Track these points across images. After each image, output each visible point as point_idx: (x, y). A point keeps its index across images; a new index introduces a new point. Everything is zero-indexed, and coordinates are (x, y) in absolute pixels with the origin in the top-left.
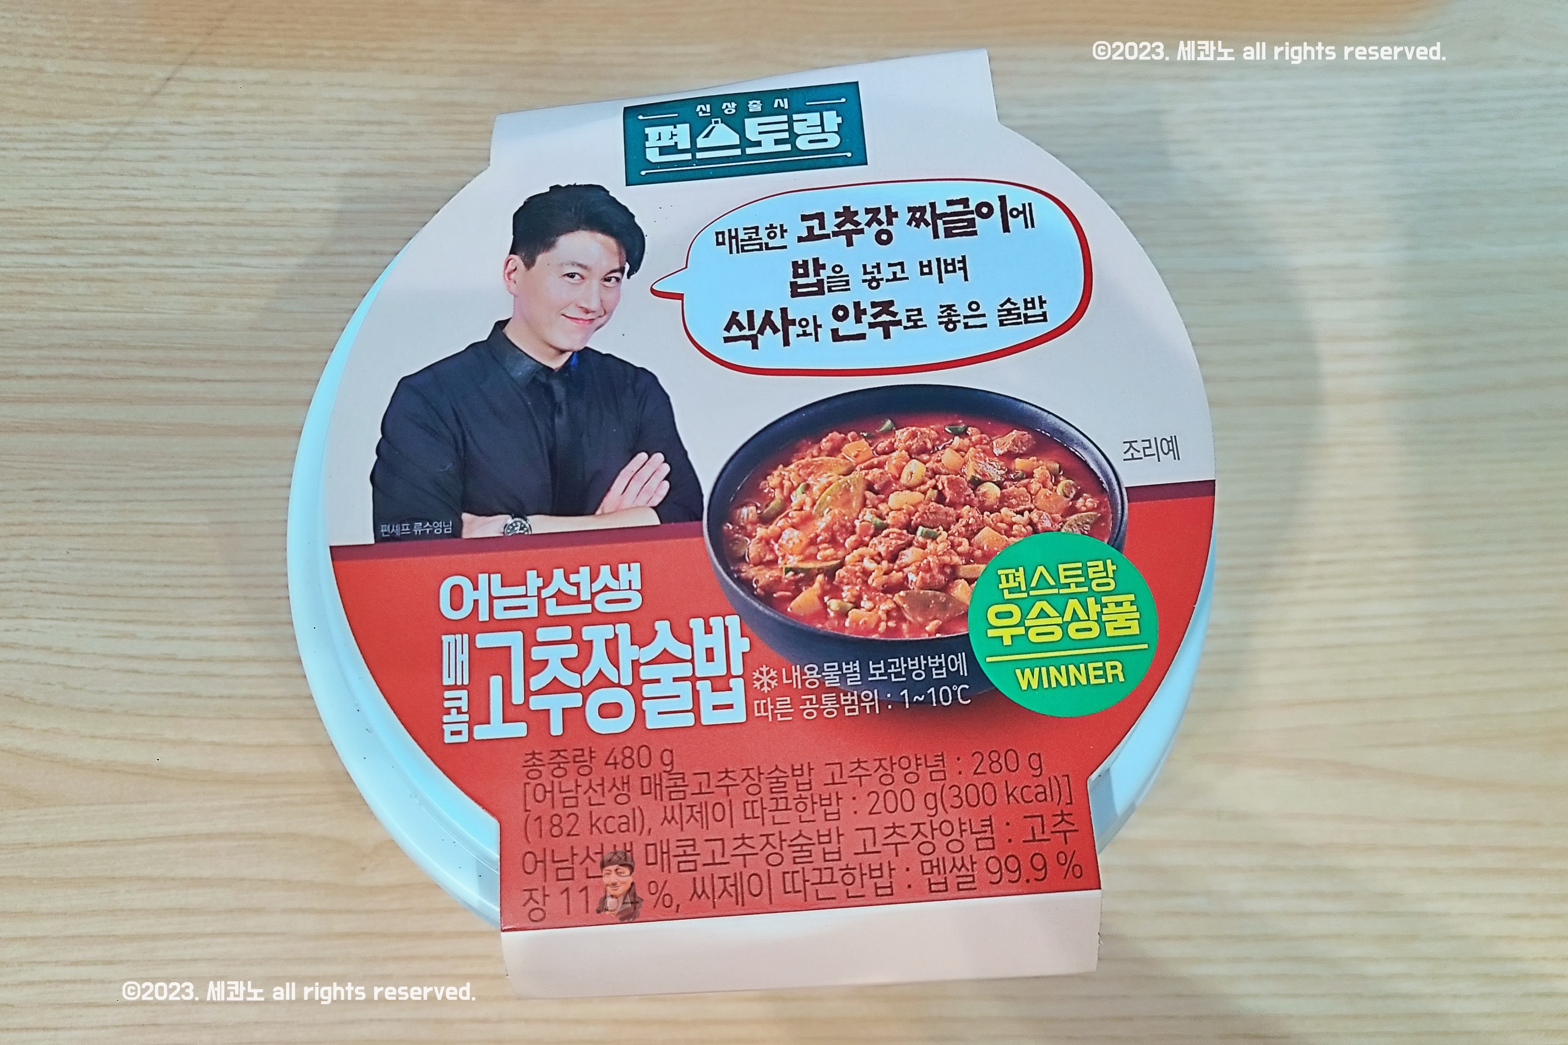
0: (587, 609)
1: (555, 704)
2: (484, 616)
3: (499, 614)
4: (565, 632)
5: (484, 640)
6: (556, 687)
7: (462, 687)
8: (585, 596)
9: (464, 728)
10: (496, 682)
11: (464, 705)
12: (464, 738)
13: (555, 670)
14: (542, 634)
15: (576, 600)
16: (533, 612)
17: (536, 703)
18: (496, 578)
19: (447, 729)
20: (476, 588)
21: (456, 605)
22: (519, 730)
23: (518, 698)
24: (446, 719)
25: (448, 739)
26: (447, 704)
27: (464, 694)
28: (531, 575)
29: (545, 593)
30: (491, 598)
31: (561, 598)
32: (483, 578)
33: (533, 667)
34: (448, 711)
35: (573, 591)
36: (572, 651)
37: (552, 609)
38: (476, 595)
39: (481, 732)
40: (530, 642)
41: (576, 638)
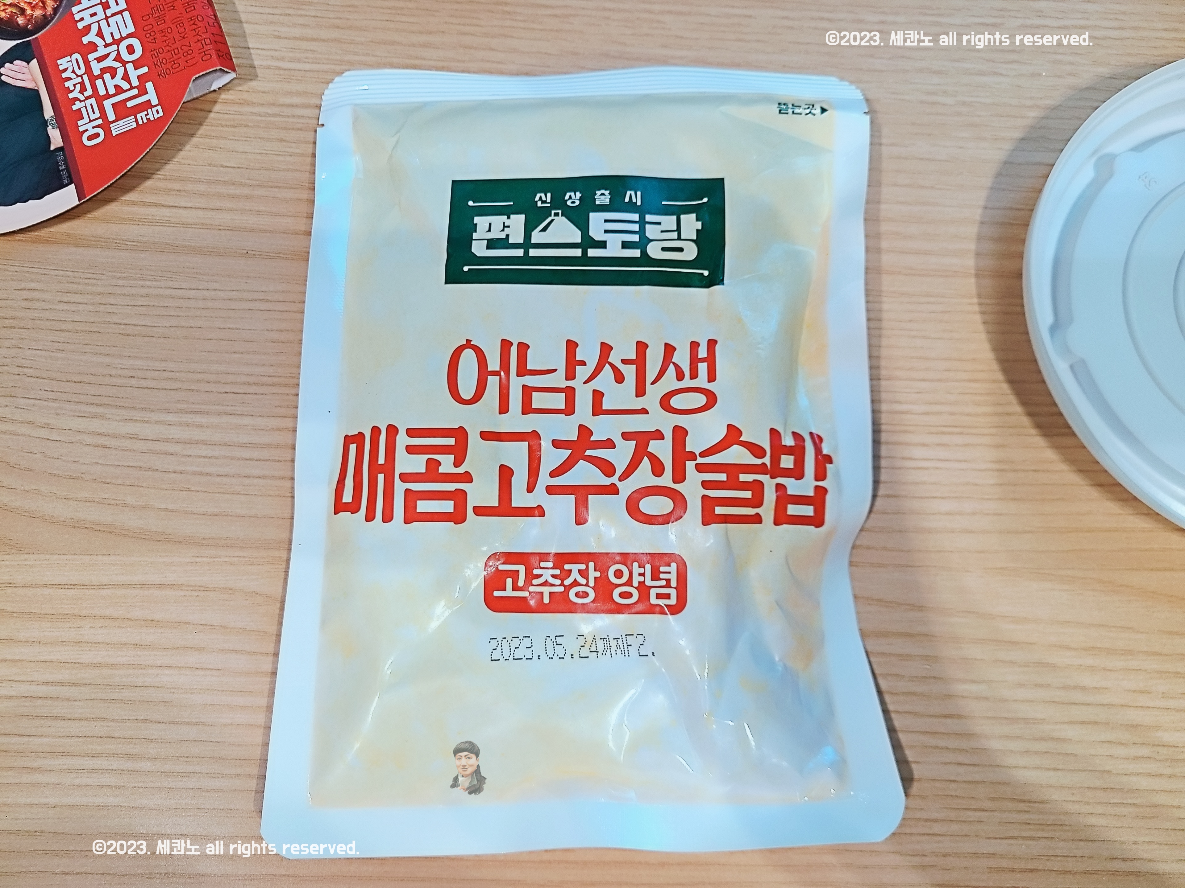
0: (85, 77)
1: (133, 74)
2: (100, 121)
3: (97, 114)
4: (99, 83)
5: (111, 116)
6: (126, 77)
7: (136, 118)
8: (79, 80)
9: (154, 109)
10: (130, 104)
11: (143, 114)
12: (159, 108)
13: (118, 80)
14: (102, 92)
15: (82, 83)
16: (93, 101)
17: (135, 82)
18: (80, 123)
19: (156, 116)
20: (87, 130)
21: (97, 135)
22: (149, 86)
23: (135, 92)
24: (152, 119)
25: (161, 114)
26: (145, 121)
27: (139, 116)
28: (74, 108)
29: (82, 98)
30: (91, 121)
31: (83, 90)
32: (81, 129)
33: (119, 90)
34: (148, 119)
35: (78, 87)
36: (107, 76)
37: (89, 92)
38: (90, 129)
39: (155, 101)
40: (108, 96)
41: (101, 77)
